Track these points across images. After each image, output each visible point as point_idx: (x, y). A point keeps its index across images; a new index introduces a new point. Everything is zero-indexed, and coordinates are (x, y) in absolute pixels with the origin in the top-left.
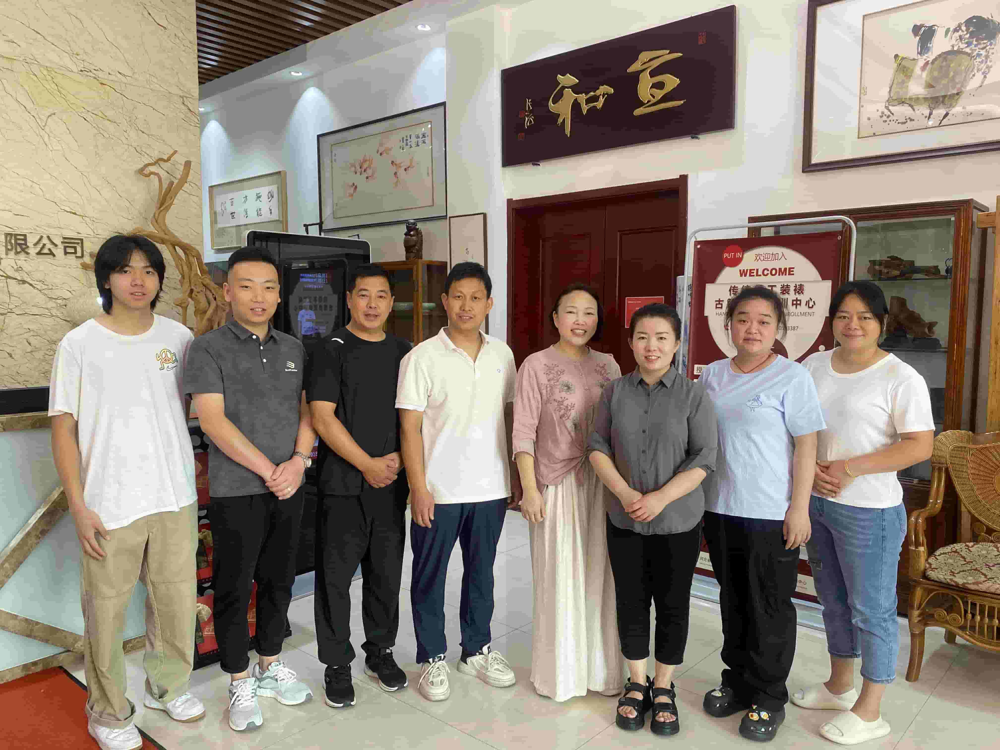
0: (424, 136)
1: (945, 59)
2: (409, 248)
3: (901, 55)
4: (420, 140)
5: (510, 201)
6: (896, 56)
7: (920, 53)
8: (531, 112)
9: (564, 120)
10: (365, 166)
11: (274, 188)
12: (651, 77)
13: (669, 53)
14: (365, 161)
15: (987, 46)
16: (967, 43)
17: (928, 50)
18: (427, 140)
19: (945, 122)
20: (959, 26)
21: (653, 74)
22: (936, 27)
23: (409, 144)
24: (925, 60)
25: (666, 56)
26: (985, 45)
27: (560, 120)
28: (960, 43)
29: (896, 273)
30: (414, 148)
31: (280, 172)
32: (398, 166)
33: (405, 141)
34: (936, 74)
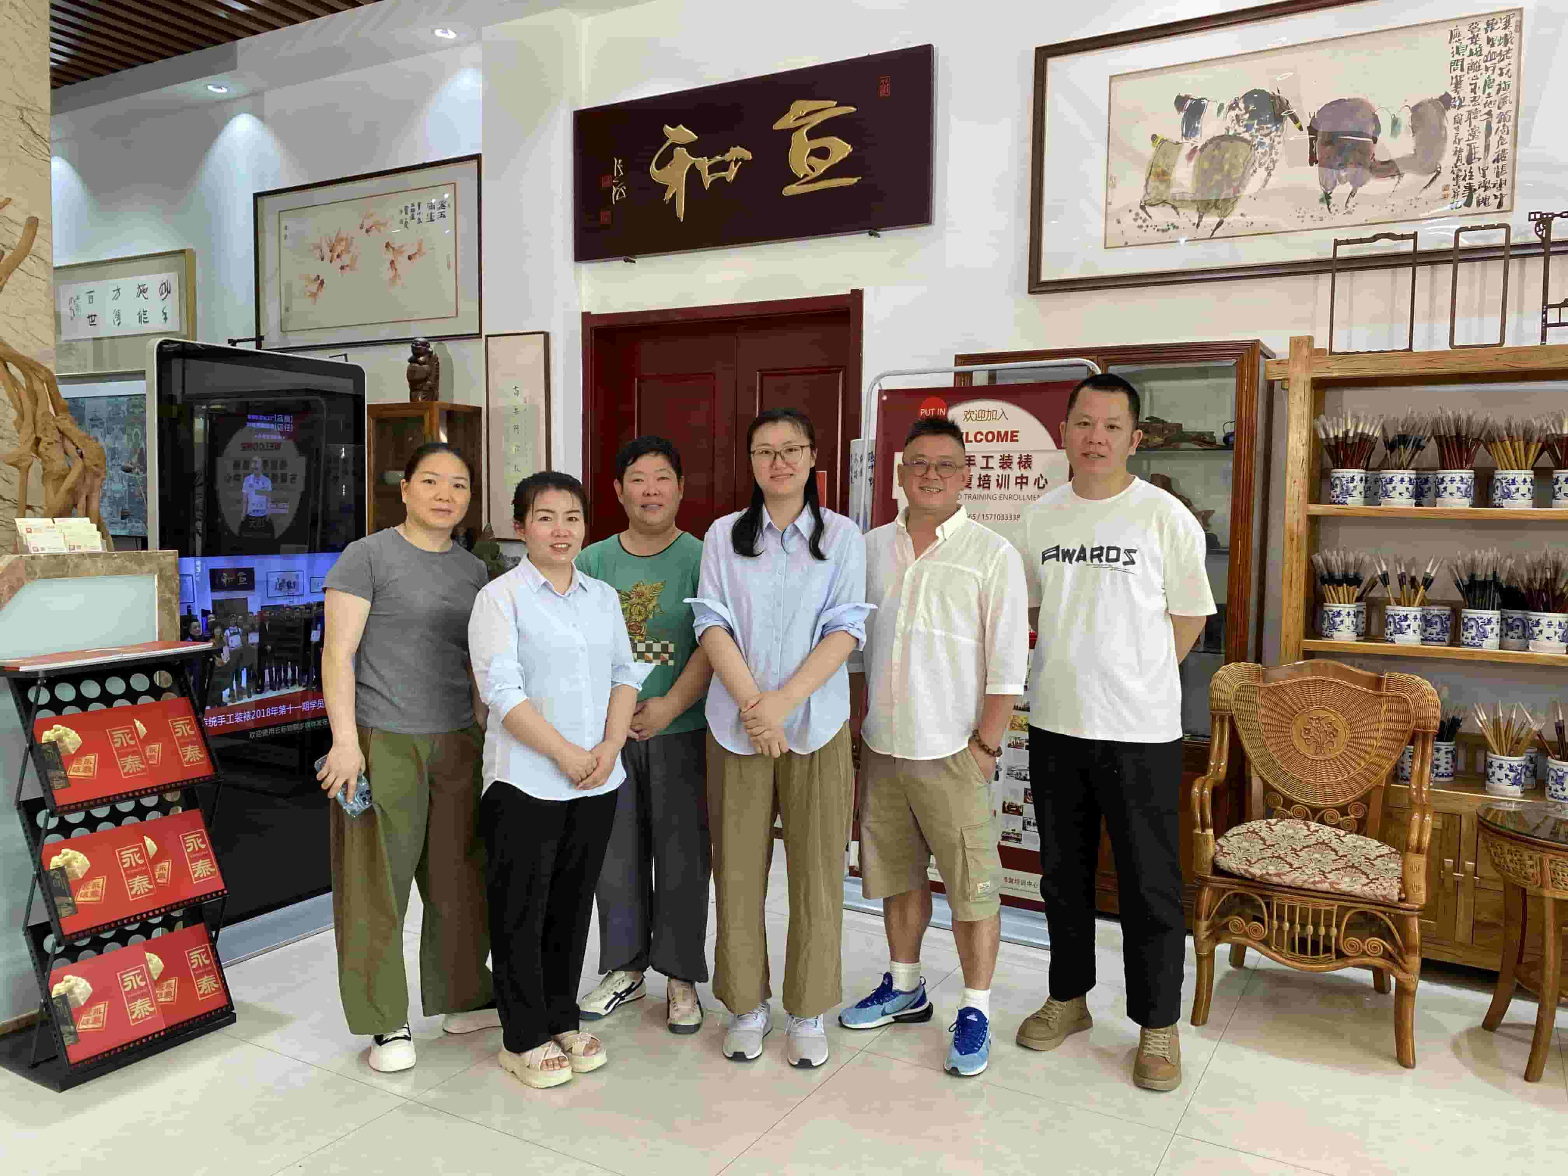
0: (443, 206)
1: (1218, 147)
2: (415, 382)
3: (1161, 135)
4: (436, 212)
5: (586, 316)
6: (1154, 137)
7: (1185, 135)
8: (621, 179)
9: (674, 195)
10: (339, 249)
11: (172, 278)
12: (809, 140)
13: (837, 106)
14: (340, 240)
15: (1271, 133)
16: (1246, 126)
17: (1196, 133)
18: (449, 212)
19: (1217, 233)
20: (1236, 102)
21: (813, 134)
22: (1206, 101)
23: (416, 217)
24: (1192, 145)
25: (831, 109)
26: (1268, 131)
27: (668, 196)
28: (1237, 126)
29: (1159, 440)
30: (426, 225)
31: (182, 252)
32: (398, 251)
33: (411, 211)
34: (1206, 165)
